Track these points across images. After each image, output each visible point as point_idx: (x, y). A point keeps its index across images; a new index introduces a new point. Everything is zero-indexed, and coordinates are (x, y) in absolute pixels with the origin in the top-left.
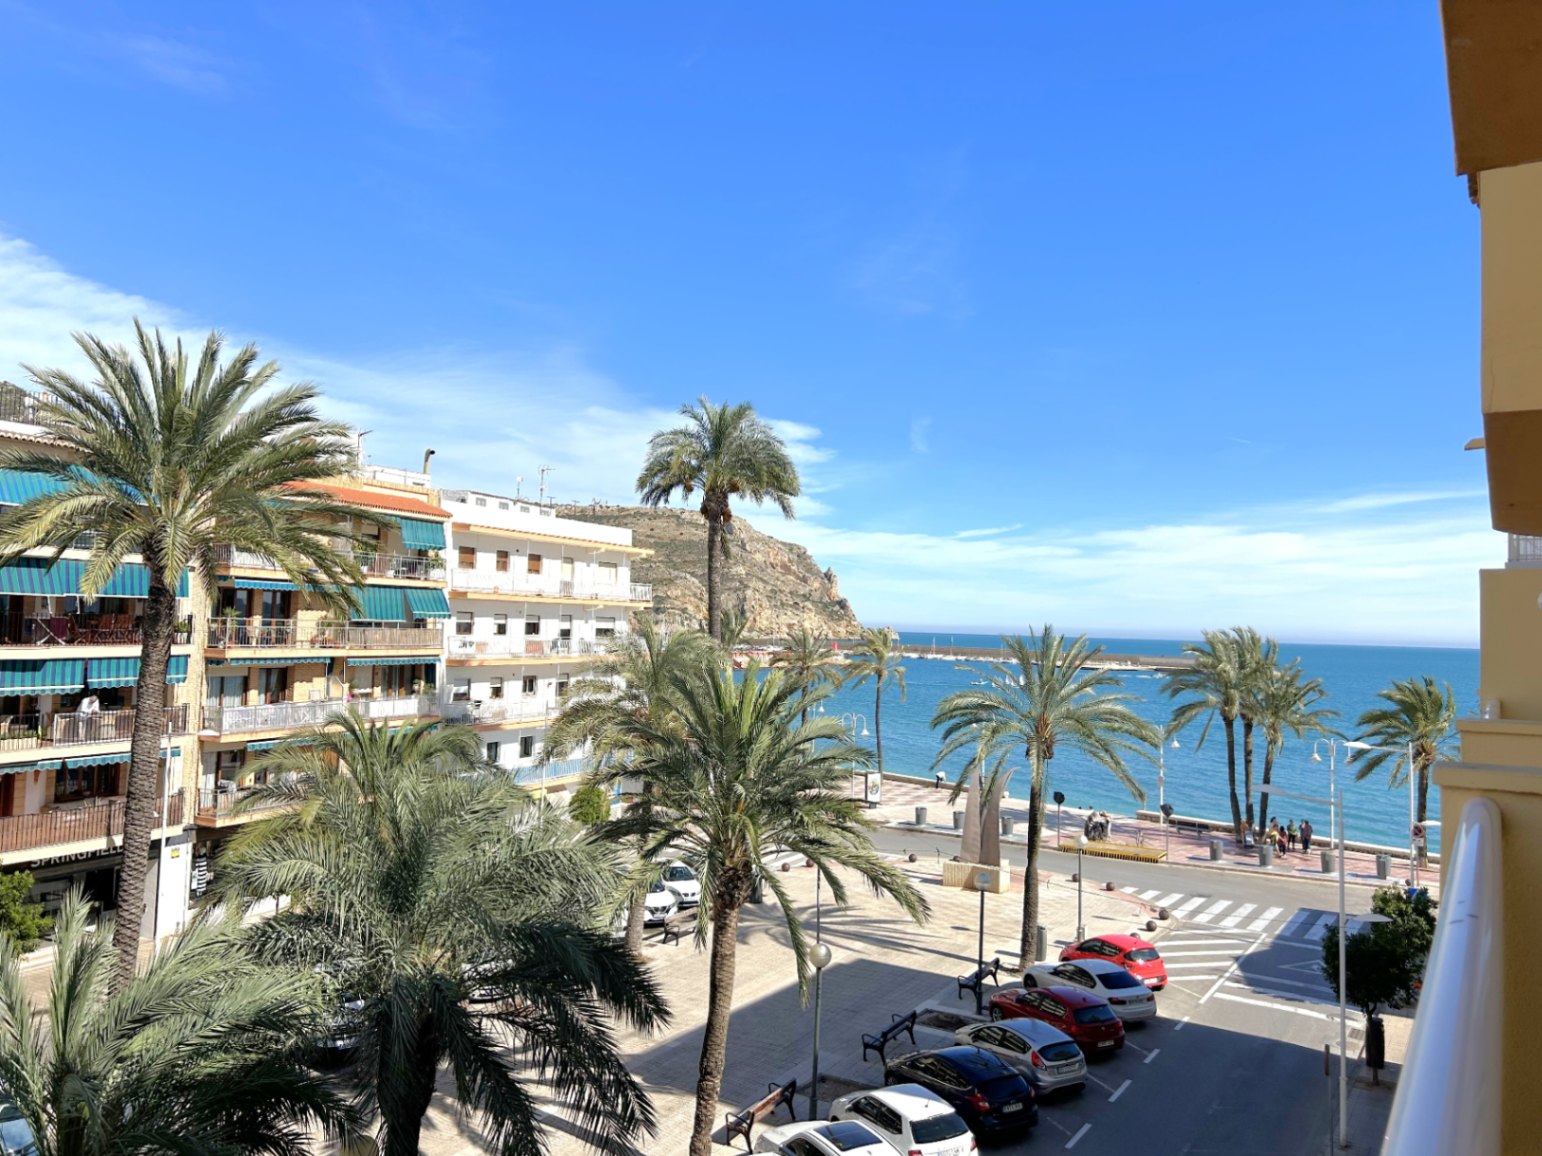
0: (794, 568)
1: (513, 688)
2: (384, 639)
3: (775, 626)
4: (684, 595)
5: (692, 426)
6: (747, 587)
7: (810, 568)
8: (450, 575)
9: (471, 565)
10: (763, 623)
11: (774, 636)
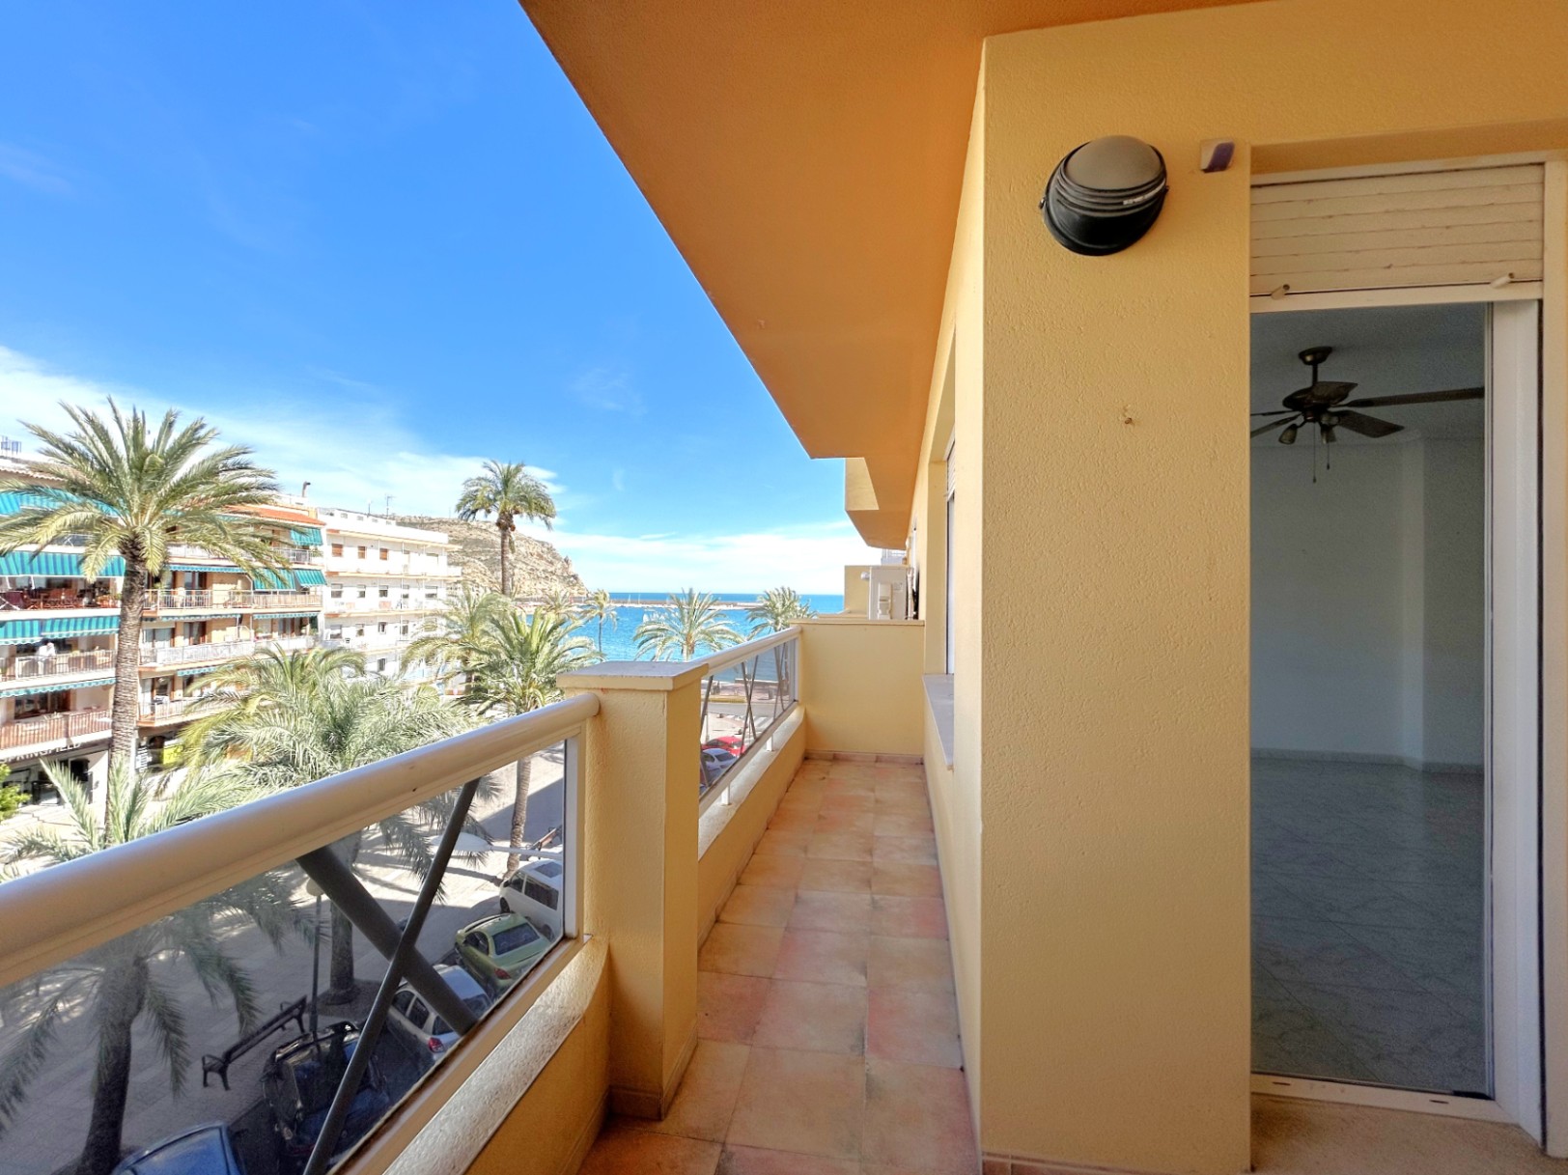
0: (545, 556)
1: (371, 630)
2: (280, 601)
3: (534, 590)
4: (473, 572)
5: (490, 475)
6: (515, 567)
7: (555, 556)
8: (325, 561)
9: (340, 554)
10: (526, 588)
11: (534, 596)
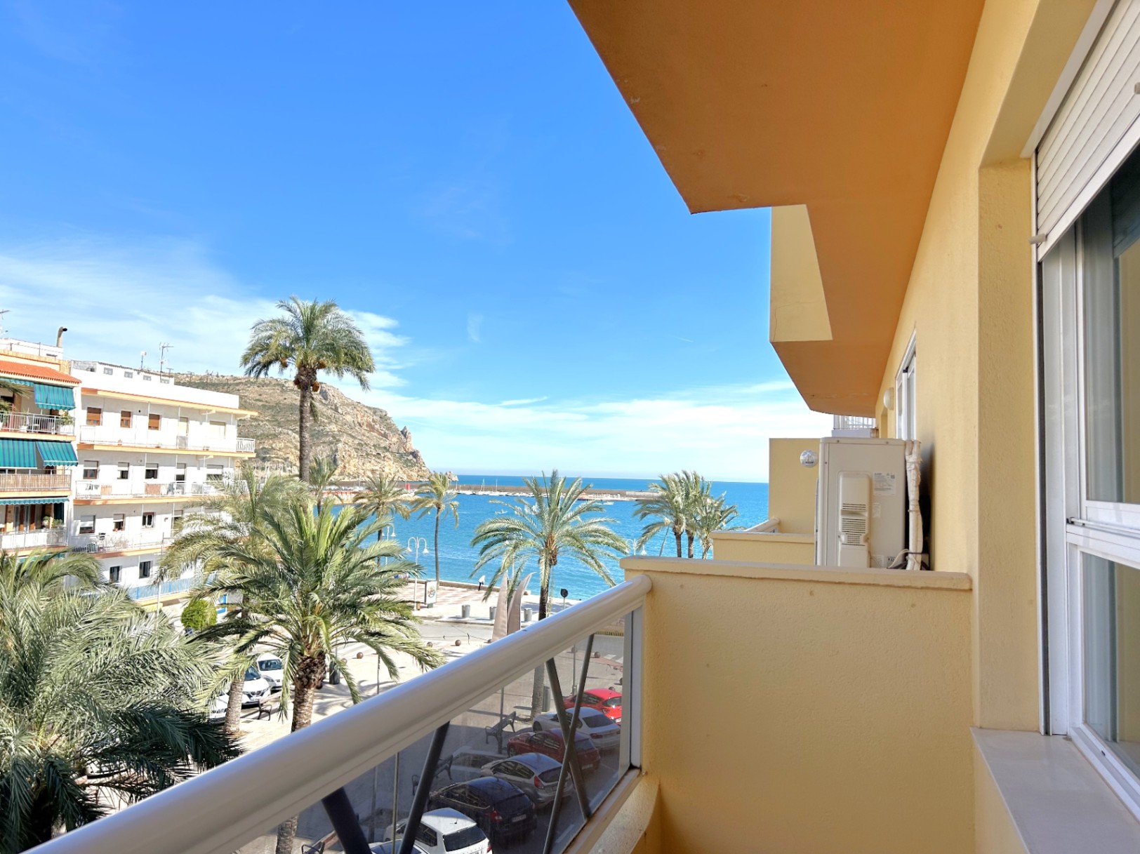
0: (377, 427)
1: (133, 523)
2: (16, 483)
3: (361, 472)
4: (286, 447)
5: (288, 316)
6: (339, 441)
7: (390, 427)
8: (78, 430)
9: (98, 422)
10: (351, 469)
11: (361, 479)
